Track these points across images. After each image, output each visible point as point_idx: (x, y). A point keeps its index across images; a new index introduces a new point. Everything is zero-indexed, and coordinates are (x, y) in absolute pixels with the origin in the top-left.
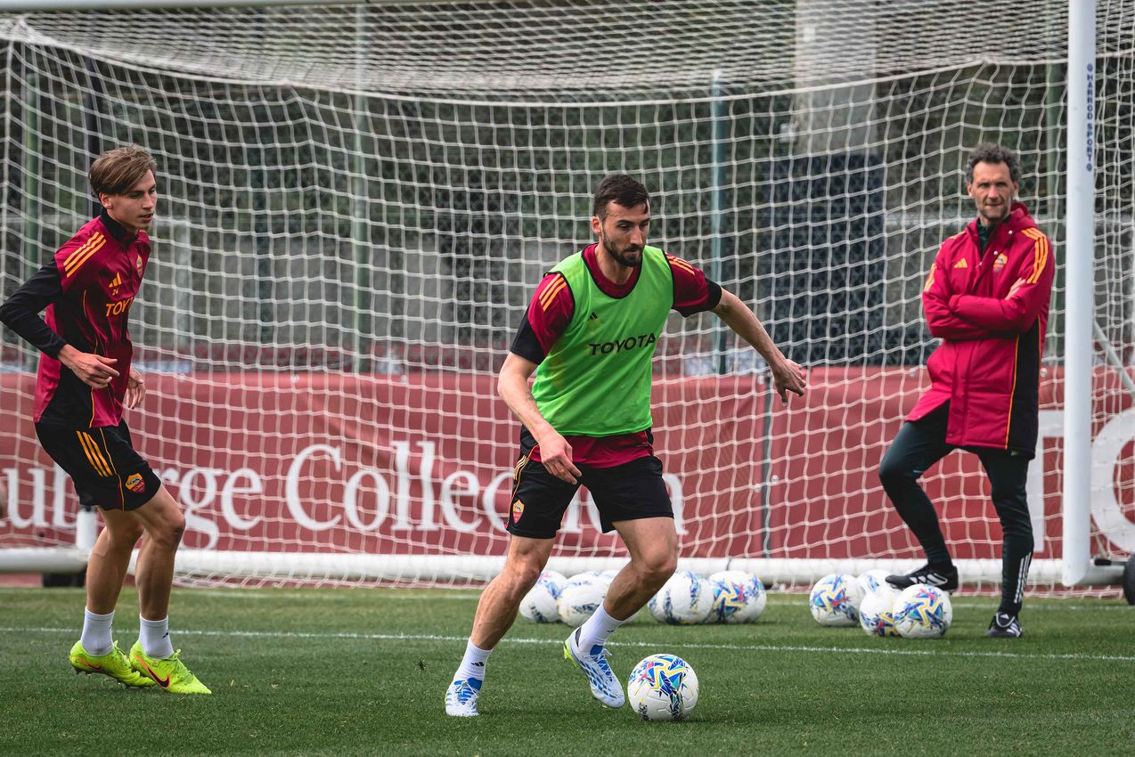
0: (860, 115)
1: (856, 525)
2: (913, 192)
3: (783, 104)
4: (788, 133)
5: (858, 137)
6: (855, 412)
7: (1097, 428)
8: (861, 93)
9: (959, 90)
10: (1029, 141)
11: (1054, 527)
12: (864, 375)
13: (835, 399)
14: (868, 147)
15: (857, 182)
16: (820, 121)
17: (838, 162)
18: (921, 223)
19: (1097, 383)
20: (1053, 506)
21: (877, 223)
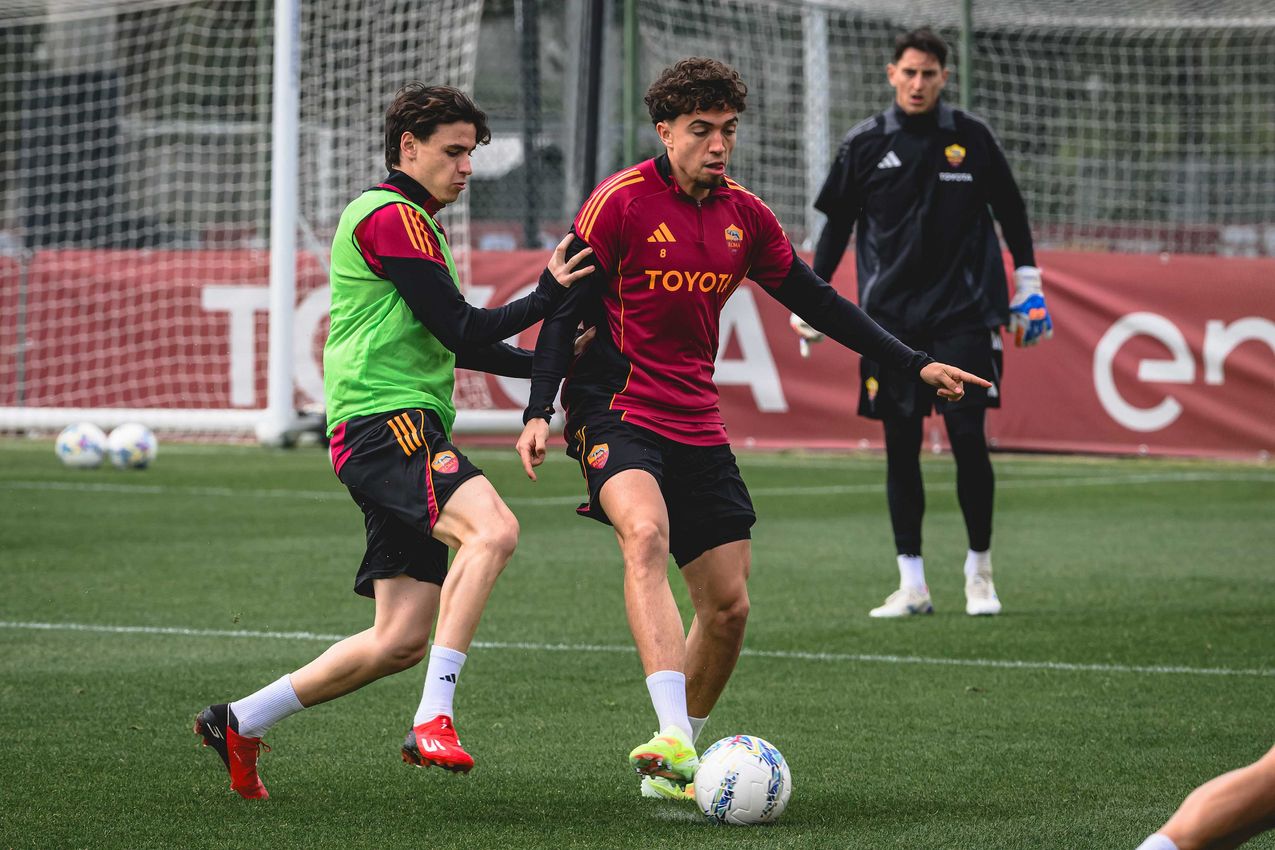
0: (101, 39)
1: (92, 383)
2: (144, 105)
3: (38, 29)
4: (42, 54)
5: (99, 57)
6: (93, 289)
7: (300, 300)
8: (102, 21)
9: (185, 20)
10: (243, 62)
11: (261, 384)
12: (101, 256)
13: (76, 275)
14: (108, 66)
15: (97, 96)
16: (68, 44)
17: (82, 78)
18: (151, 131)
19: (300, 264)
20: (261, 366)
21: (113, 131)
